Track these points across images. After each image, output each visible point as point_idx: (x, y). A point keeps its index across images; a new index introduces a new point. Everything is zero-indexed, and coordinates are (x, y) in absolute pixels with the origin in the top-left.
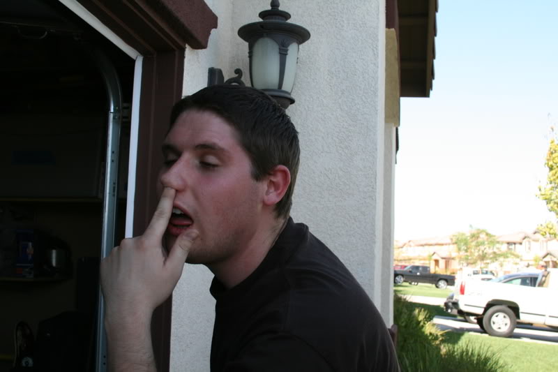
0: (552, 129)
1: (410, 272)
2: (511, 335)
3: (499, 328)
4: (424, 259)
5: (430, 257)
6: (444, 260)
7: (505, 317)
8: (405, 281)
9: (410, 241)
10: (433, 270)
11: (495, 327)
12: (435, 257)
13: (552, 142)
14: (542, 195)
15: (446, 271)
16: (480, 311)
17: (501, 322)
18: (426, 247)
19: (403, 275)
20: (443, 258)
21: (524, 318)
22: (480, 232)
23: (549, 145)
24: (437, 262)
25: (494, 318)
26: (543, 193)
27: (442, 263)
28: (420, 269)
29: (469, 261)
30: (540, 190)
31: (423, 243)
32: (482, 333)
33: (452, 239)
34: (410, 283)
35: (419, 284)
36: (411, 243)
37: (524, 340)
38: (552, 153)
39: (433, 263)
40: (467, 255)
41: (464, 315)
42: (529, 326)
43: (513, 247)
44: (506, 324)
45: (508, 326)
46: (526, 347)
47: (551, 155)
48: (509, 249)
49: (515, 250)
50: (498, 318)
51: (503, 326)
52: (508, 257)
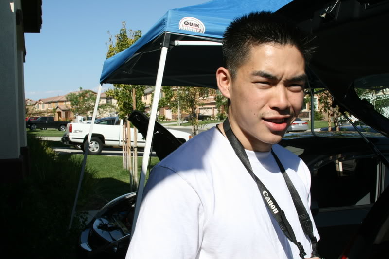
0: (111, 39)
1: (41, 121)
2: (99, 154)
3: (93, 150)
4: (51, 112)
5: (55, 110)
6: (64, 112)
7: (96, 143)
8: (37, 128)
9: (40, 100)
10: (57, 119)
11: (91, 150)
12: (58, 110)
13: (111, 46)
15: (66, 119)
16: (82, 141)
17: (94, 147)
18: (52, 104)
19: (36, 124)
20: (63, 111)
21: (107, 143)
22: (86, 92)
23: (109, 48)
24: (59, 113)
25: (90, 145)
27: (63, 114)
28: (48, 119)
29: (80, 112)
31: (49, 101)
32: (84, 154)
33: (67, 98)
34: (42, 129)
35: (48, 129)
36: (41, 101)
37: (109, 156)
38: (110, 53)
39: (57, 114)
40: (78, 108)
41: (74, 145)
42: (111, 148)
43: (110, 100)
44: (97, 148)
45: (98, 149)
46: (108, 159)
47: (109, 54)
48: (107, 102)
49: (111, 102)
50: (92, 144)
51: (95, 149)
52: (107, 108)
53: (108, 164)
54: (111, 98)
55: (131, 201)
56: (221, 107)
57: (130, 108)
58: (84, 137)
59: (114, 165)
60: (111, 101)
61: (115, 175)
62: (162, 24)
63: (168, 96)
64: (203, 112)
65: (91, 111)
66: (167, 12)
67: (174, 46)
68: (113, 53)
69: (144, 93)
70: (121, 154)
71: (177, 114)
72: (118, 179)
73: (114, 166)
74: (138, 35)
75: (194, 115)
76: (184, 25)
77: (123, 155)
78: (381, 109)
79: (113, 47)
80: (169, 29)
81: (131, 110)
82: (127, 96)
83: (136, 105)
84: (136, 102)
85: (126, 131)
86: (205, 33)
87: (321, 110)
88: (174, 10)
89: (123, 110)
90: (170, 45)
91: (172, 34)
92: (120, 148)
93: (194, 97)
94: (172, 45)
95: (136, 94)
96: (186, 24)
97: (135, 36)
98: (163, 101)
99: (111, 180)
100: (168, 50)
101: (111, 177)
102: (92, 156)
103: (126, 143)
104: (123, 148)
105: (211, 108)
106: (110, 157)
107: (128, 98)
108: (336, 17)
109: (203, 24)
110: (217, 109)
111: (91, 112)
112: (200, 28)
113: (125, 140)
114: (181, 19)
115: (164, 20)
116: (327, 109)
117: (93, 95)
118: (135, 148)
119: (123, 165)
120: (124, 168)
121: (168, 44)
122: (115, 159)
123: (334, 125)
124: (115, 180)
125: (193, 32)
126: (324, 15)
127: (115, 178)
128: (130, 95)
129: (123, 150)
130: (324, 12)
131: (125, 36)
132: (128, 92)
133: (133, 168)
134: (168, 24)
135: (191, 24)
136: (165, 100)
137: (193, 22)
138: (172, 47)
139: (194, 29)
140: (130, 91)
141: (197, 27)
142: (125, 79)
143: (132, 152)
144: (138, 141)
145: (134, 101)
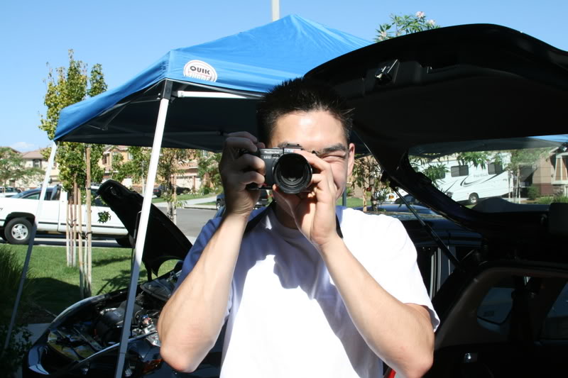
0: (50, 75)
2: (29, 242)
3: (19, 237)
7: (23, 227)
11: (15, 236)
13: (51, 85)
14: (44, 126)
17: (20, 232)
21: (40, 227)
22: (4, 150)
23: (48, 88)
25: (14, 229)
26: (45, 124)
30: (42, 123)
32: (4, 243)
38: (50, 94)
42: (45, 234)
43: (39, 163)
44: (25, 234)
45: (26, 236)
46: (41, 250)
47: (49, 96)
48: (35, 165)
49: (41, 166)
50: (18, 229)
51: (22, 235)
52: (34, 174)
53: (42, 258)
54: (41, 160)
55: (99, 307)
56: (205, 176)
57: (82, 175)
58: (5, 218)
59: (51, 258)
60: (41, 164)
61: (56, 273)
62: (161, 67)
63: (137, 159)
64: (179, 183)
65: (12, 179)
66: (169, 53)
67: (177, 97)
68: (54, 95)
69: (102, 155)
70: (64, 244)
71: (140, 185)
72: (59, 279)
73: (52, 261)
74: (96, 71)
75: (171, 186)
76: (190, 70)
77: (68, 244)
78: (435, 182)
79: (54, 85)
80: (170, 75)
81: (82, 178)
82: (78, 158)
83: (91, 172)
84: (91, 167)
85: (71, 209)
86: (217, 81)
87: (353, 183)
88: (178, 50)
89: (68, 179)
90: (172, 96)
91: (174, 82)
92: (63, 235)
93: (170, 162)
94: (174, 97)
95: (91, 156)
96: (193, 69)
97: (92, 72)
98: (129, 166)
99: (49, 282)
100: (169, 103)
101: (49, 276)
102: (18, 246)
103: (71, 227)
104: (67, 234)
105: (191, 177)
106: (44, 248)
107: (79, 161)
108: (394, 80)
109: (214, 70)
110: (199, 179)
111: (10, 181)
112: (210, 75)
113: (70, 222)
114: (186, 62)
115: (164, 63)
116: (361, 182)
117: (14, 155)
118: (88, 233)
119: (66, 259)
120: (68, 264)
121: (170, 95)
122: (53, 251)
123: (370, 203)
124: (56, 281)
125: (203, 80)
126: (379, 76)
127: (56, 278)
128: (82, 156)
129: (67, 236)
130: (380, 72)
131: (77, 71)
132: (80, 153)
133: (86, 264)
134: (169, 68)
135: (199, 70)
136: (133, 165)
137: (202, 68)
138: (173, 99)
139: (203, 76)
140: (83, 151)
141: (207, 74)
142: (90, 136)
143: (84, 240)
144: (93, 224)
145: (89, 166)
